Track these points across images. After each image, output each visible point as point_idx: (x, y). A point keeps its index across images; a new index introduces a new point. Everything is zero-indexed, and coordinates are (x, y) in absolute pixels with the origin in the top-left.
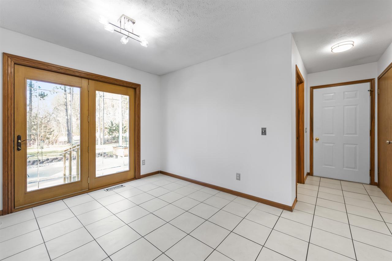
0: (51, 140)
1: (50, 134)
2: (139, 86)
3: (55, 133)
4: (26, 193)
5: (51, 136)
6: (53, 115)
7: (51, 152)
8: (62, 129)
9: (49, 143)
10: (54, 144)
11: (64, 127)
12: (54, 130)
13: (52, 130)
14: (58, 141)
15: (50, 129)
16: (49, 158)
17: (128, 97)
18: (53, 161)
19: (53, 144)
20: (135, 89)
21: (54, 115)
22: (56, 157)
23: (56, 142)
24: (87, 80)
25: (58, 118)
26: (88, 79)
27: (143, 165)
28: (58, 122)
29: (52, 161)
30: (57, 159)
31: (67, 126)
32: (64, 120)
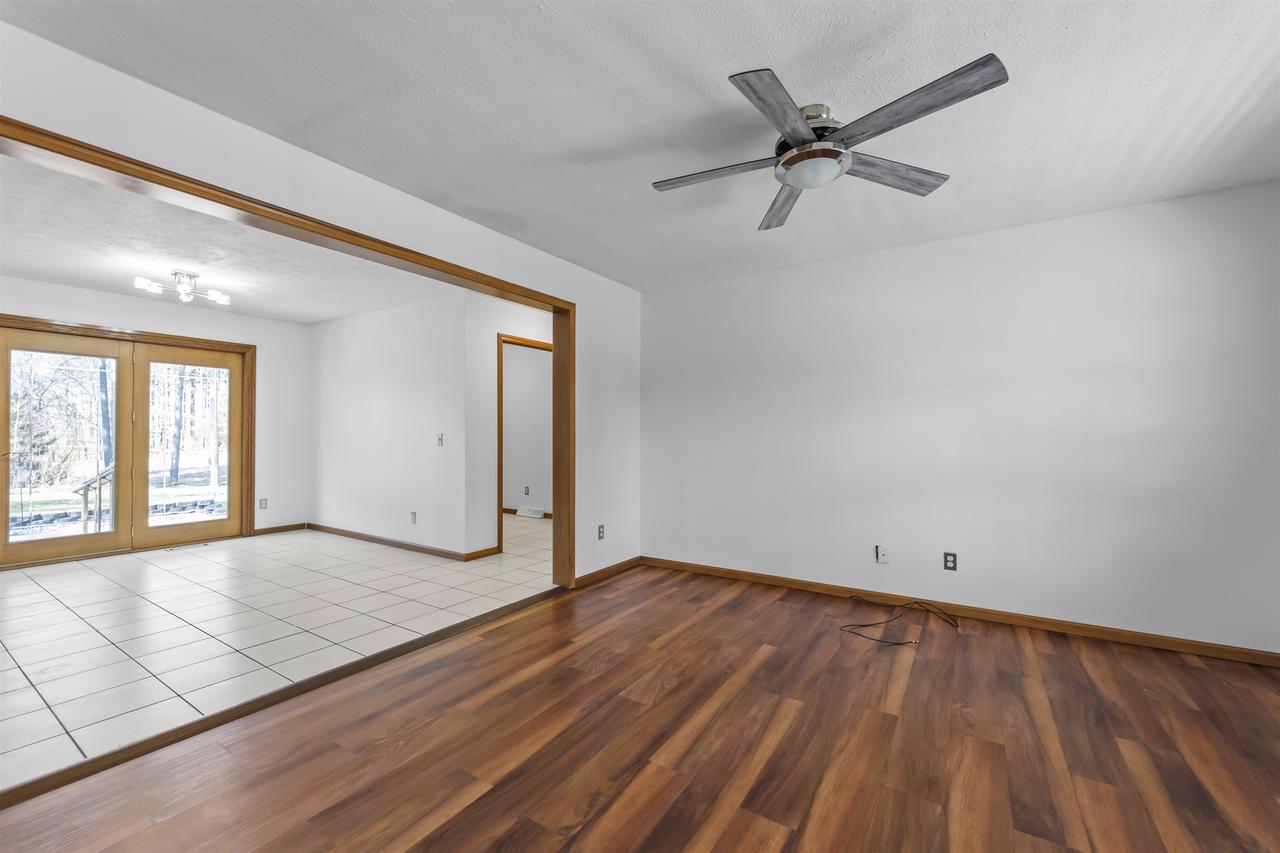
0: (44, 469)
1: (42, 453)
2: (252, 348)
3: (62, 446)
4: (7, 544)
5: (44, 459)
6: (54, 388)
7: (46, 503)
8: (87, 433)
9: (39, 478)
10: (57, 481)
11: (92, 429)
12: (54, 440)
13: (46, 439)
14: (69, 473)
15: (42, 435)
16: (43, 513)
17: (225, 371)
18: (55, 521)
19: (51, 481)
20: (243, 354)
21: (58, 390)
22: (63, 512)
23: (64, 476)
24: (132, 343)
25: (71, 400)
26: (134, 342)
27: (261, 508)
28: (73, 414)
29: (51, 521)
30: (66, 515)
31: (104, 426)
32: (94, 403)
